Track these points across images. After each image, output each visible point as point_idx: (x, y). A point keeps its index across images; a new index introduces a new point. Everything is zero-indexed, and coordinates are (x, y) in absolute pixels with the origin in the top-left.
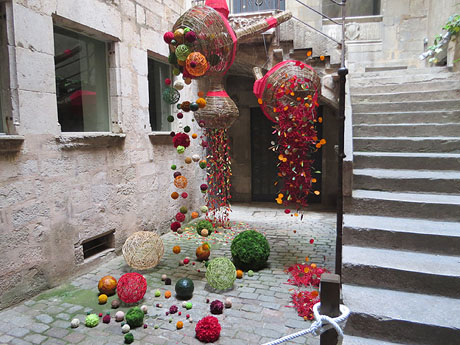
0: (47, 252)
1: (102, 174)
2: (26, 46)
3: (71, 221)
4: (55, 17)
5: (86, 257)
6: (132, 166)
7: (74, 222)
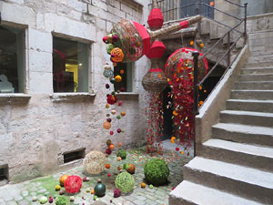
0: (41, 157)
1: (79, 116)
2: (35, 49)
3: (57, 141)
4: (53, 33)
5: (65, 162)
6: (100, 112)
7: (59, 142)
